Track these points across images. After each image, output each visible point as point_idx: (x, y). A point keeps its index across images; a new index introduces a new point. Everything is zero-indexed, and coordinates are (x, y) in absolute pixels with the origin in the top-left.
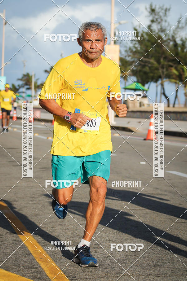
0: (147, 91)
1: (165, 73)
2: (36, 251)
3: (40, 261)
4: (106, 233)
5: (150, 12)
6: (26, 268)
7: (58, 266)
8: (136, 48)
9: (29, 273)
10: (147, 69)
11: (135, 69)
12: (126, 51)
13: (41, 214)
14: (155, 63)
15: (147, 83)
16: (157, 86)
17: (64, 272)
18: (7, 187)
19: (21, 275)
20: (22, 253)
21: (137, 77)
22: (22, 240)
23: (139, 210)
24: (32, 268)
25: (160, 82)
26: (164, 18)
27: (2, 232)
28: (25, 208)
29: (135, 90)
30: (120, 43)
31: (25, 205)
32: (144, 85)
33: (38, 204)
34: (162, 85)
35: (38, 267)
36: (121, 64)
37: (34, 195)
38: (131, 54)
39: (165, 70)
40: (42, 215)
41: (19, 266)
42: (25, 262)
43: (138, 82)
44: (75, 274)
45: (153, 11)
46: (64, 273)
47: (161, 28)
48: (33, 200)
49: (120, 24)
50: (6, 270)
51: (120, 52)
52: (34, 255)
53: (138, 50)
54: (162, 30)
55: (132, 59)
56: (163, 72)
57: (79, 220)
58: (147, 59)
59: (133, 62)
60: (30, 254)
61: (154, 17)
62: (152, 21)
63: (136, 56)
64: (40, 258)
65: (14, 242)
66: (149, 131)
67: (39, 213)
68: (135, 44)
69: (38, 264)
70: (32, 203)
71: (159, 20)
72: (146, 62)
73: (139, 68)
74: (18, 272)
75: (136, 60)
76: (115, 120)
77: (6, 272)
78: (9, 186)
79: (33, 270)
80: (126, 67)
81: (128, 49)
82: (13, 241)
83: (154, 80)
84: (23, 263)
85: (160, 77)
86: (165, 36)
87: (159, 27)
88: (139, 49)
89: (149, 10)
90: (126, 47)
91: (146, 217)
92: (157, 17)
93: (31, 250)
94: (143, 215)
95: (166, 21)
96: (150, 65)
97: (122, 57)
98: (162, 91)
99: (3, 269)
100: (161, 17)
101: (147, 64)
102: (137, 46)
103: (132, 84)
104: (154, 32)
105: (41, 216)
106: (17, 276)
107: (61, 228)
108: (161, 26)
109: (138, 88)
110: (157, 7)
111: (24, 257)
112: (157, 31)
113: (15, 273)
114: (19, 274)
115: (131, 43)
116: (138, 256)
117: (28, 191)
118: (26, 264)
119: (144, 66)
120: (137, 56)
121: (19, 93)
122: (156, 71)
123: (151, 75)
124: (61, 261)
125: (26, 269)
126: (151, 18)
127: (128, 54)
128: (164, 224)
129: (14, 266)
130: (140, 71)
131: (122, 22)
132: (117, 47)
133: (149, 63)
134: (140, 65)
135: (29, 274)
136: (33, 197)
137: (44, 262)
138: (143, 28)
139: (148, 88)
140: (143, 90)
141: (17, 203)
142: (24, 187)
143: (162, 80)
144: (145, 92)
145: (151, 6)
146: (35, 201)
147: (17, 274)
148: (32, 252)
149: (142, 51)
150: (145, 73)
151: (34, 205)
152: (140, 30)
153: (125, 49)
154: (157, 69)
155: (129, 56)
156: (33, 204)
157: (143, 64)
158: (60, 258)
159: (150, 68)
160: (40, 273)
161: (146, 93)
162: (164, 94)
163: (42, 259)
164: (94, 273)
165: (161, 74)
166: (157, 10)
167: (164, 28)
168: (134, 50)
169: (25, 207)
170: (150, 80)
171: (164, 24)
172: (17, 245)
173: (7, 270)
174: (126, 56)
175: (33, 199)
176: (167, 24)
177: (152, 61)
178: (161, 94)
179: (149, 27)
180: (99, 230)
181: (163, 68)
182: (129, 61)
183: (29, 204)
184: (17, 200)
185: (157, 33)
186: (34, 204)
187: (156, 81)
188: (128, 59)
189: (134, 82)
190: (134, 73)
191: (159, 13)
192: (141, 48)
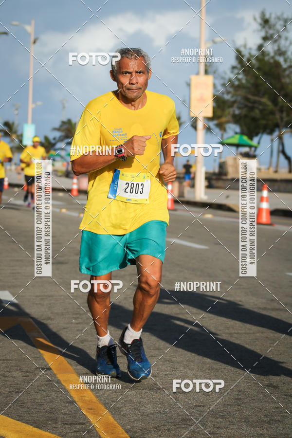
0: (256, 148)
1: (286, 119)
2: (83, 398)
3: (89, 412)
4: (192, 370)
5: (261, 25)
6: (67, 424)
7: (117, 422)
8: (239, 80)
9: (71, 431)
10: (256, 113)
11: (237, 112)
12: (223, 85)
13: (89, 339)
14: (269, 103)
15: (257, 135)
16: (272, 140)
17: (127, 431)
18: (37, 296)
19: (59, 435)
20: (61, 400)
21: (241, 126)
22: (60, 379)
23: (244, 333)
24: (76, 424)
25: (276, 133)
26: (284, 34)
27: (29, 368)
28: (66, 330)
29: (237, 146)
30: (215, 72)
31: (65, 326)
32: (251, 138)
33: (85, 323)
34: (280, 138)
35: (85, 422)
36: (215, 105)
37: (78, 310)
38: (231, 90)
39: (284, 115)
40: (91, 341)
41: (55, 421)
42: (65, 414)
43: (242, 133)
44: (143, 434)
45: (266, 22)
46: (127, 433)
47: (279, 49)
48: (78, 318)
49: (214, 42)
50: (35, 427)
51: (215, 86)
52: (80, 404)
53: (242, 84)
54: (281, 52)
55: (232, 97)
56: (282, 118)
57: (150, 349)
58: (257, 98)
59: (234, 102)
60: (73, 402)
61: (267, 32)
62: (265, 39)
63: (239, 93)
64: (89, 409)
65: (47, 383)
66: (260, 210)
67: (87, 338)
68: (238, 74)
69: (85, 418)
70: (77, 322)
71: (275, 36)
72: (255, 102)
73: (244, 111)
74: (53, 430)
75: (239, 98)
76: (206, 194)
77: (35, 429)
78: (40, 296)
79: (78, 427)
80: (223, 110)
81: (226, 82)
82: (47, 381)
83: (268, 131)
84: (63, 416)
85: (277, 126)
86: (285, 61)
87: (276, 48)
88: (244, 81)
89: (259, 20)
90: (223, 78)
91: (256, 345)
92: (271, 32)
93: (74, 396)
94: (250, 342)
95: (286, 39)
96: (261, 107)
97: (218, 93)
98: (281, 148)
99: (30, 425)
100: (278, 32)
101: (256, 105)
102: (240, 76)
103: (233, 137)
104: (268, 54)
105: (91, 343)
106: (53, 436)
107: (122, 361)
108: (279, 46)
109: (242, 143)
110: (273, 16)
111: (64, 406)
112: (272, 54)
113: (49, 432)
114: (55, 434)
115: (232, 72)
116: (243, 405)
117: (70, 303)
118: (67, 418)
119: (252, 109)
120: (242, 92)
121: (56, 150)
122: (271, 117)
123: (263, 122)
124: (122, 413)
125: (67, 426)
126: (263, 34)
127: (227, 90)
128: (283, 356)
129: (48, 420)
130: (246, 116)
131: (218, 39)
132: (209, 79)
133: (260, 103)
134: (246, 106)
135: (71, 433)
136: (77, 313)
137: (95, 414)
138: (250, 49)
139: (259, 143)
140: (250, 146)
141: (53, 322)
142: (62, 297)
143: (280, 131)
144: (253, 149)
145: (263, 14)
146: (81, 318)
147: (52, 433)
148: (76, 399)
149: (249, 85)
150: (254, 119)
151: (79, 325)
152: (245, 52)
153: (222, 82)
154: (272, 113)
155: (228, 93)
156: (77, 324)
157: (249, 105)
158: (120, 408)
159: (261, 111)
160: (89, 431)
161: (255, 151)
162: (283, 152)
163: (91, 409)
164: (173, 432)
165: (279, 121)
166: (272, 21)
167: (283, 49)
168: (236, 83)
169: (64, 328)
170: (261, 131)
171: (283, 42)
172: (52, 387)
173: (37, 427)
174: (223, 93)
175: (78, 316)
176: (288, 43)
177: (265, 100)
178: (279, 152)
179: (260, 47)
180: (182, 365)
181: (281, 111)
182: (228, 101)
183: (72, 323)
184: (52, 317)
185: (273, 57)
186: (79, 323)
187: (271, 132)
188: (227, 97)
189: (236, 133)
190: (237, 120)
191: (274, 25)
192: (247, 80)
